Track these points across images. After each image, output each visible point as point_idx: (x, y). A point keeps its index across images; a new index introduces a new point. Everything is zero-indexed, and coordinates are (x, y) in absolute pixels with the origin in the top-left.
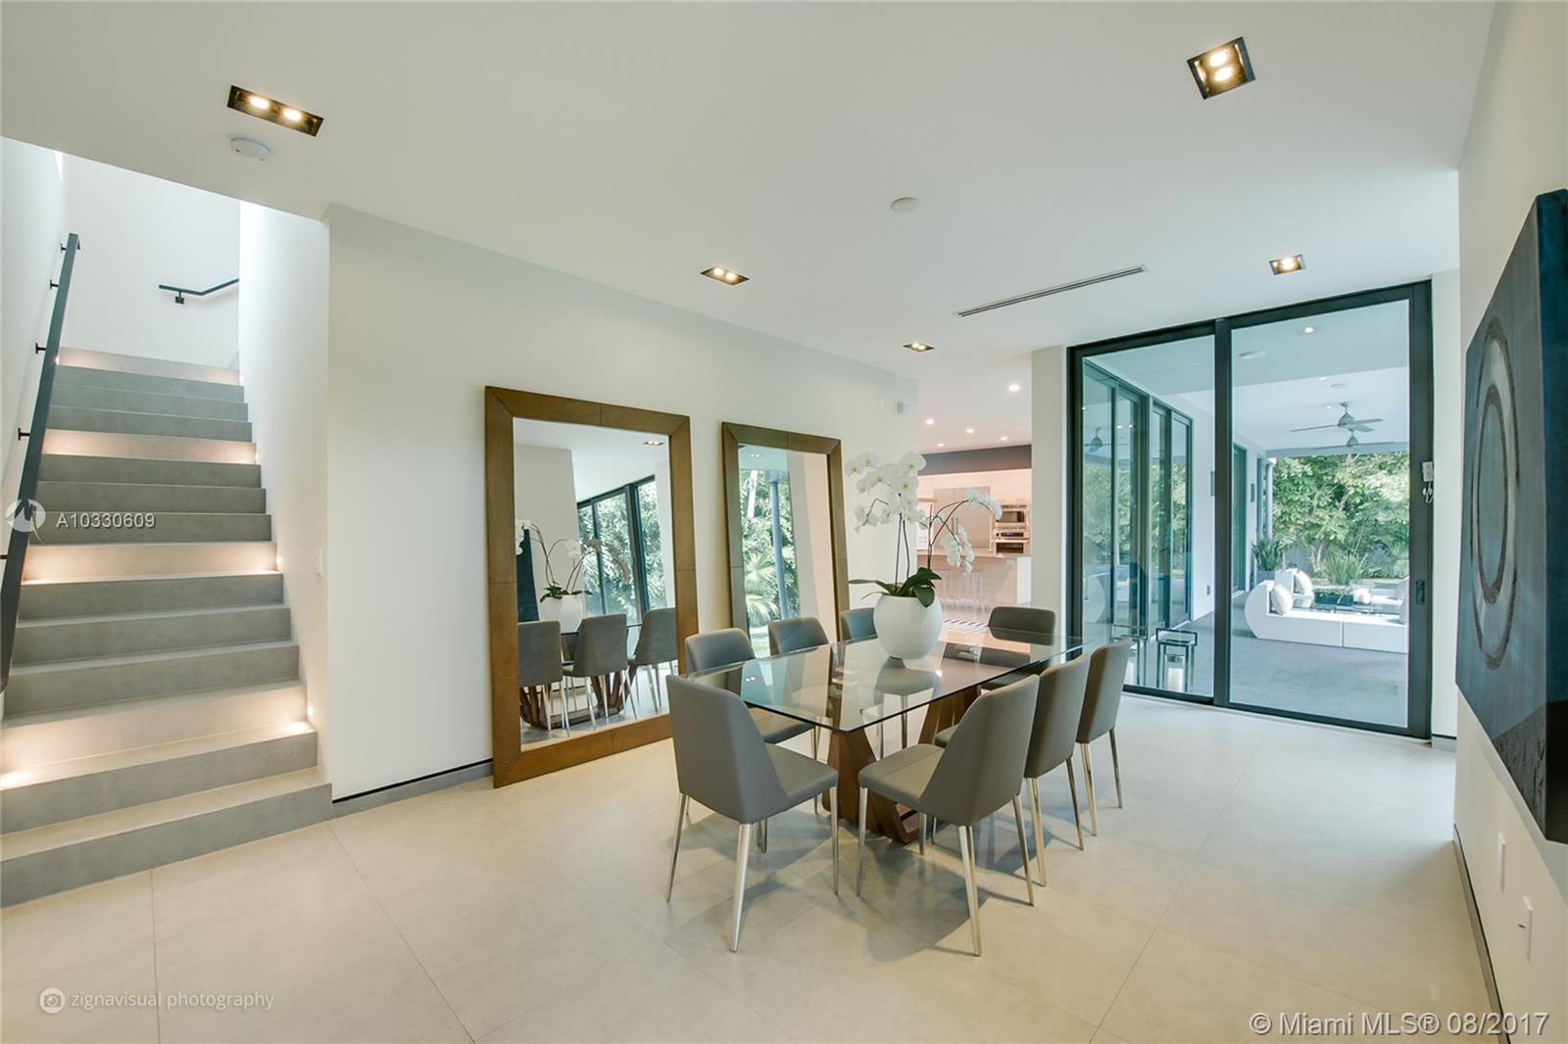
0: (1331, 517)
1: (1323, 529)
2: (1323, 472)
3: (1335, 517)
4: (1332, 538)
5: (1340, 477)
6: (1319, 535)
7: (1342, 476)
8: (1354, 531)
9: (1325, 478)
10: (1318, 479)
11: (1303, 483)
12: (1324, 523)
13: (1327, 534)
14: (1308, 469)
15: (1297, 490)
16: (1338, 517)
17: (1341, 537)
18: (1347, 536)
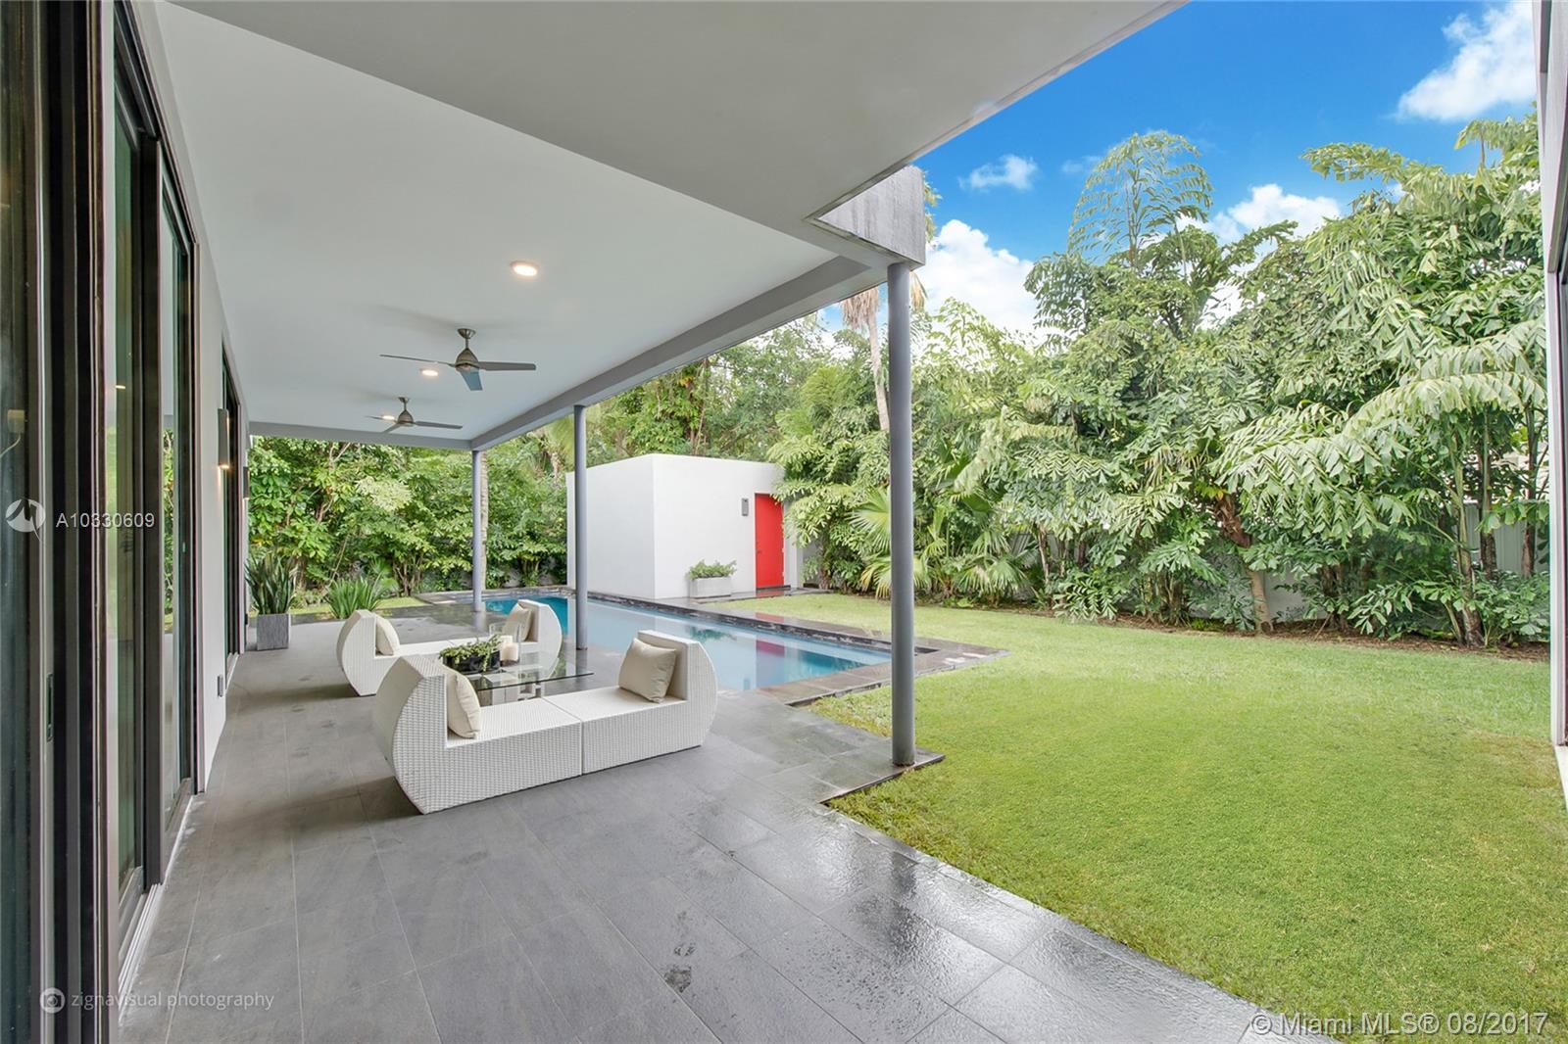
0: (310, 528)
1: (300, 545)
2: (300, 471)
3: (314, 529)
4: (312, 555)
5: (322, 480)
6: (297, 552)
7: (326, 477)
8: (336, 548)
9: (302, 479)
10: (293, 479)
11: (274, 484)
12: (302, 537)
13: (305, 551)
14: (286, 466)
15: (267, 493)
16: (319, 530)
17: (322, 554)
18: (328, 552)
